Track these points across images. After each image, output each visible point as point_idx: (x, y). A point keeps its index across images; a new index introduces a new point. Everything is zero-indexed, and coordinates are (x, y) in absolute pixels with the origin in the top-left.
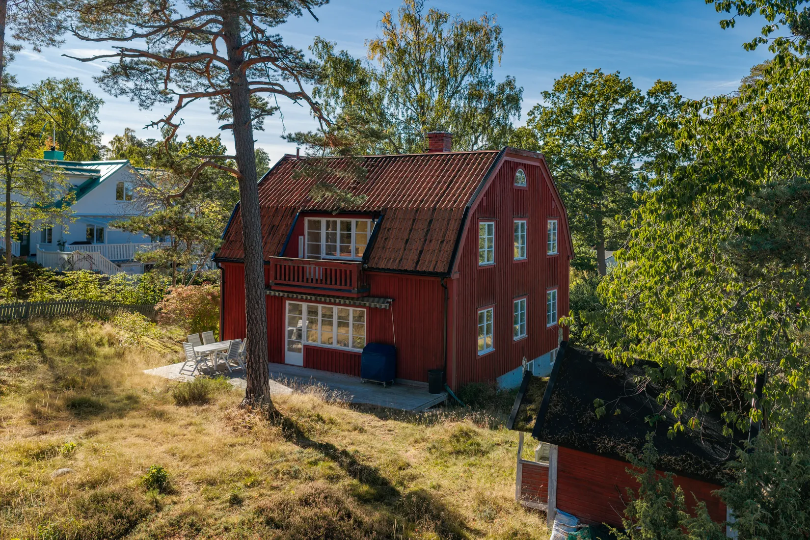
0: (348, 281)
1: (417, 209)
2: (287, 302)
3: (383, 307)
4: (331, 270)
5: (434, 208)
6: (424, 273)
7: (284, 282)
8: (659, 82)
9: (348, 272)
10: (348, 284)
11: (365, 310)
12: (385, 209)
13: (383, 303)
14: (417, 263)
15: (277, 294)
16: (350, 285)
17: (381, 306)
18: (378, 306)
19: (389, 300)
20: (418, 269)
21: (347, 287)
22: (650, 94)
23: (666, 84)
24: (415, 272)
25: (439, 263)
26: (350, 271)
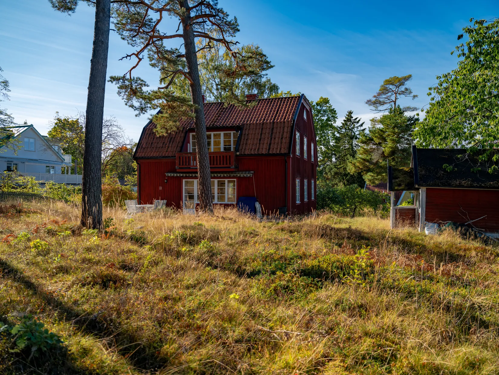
0: (228, 162)
1: (263, 124)
2: (184, 180)
3: (249, 175)
4: (217, 157)
5: (273, 122)
6: (274, 155)
7: (186, 166)
8: (322, 98)
9: (228, 157)
10: (228, 164)
11: (236, 180)
12: (243, 125)
13: (249, 173)
14: (269, 149)
15: (178, 175)
16: (230, 163)
17: (247, 175)
18: (245, 176)
19: (252, 172)
20: (271, 152)
21: (228, 165)
22: (317, 104)
23: (325, 99)
24: (269, 155)
25: (282, 149)
26: (230, 156)
